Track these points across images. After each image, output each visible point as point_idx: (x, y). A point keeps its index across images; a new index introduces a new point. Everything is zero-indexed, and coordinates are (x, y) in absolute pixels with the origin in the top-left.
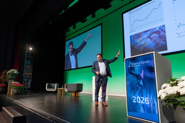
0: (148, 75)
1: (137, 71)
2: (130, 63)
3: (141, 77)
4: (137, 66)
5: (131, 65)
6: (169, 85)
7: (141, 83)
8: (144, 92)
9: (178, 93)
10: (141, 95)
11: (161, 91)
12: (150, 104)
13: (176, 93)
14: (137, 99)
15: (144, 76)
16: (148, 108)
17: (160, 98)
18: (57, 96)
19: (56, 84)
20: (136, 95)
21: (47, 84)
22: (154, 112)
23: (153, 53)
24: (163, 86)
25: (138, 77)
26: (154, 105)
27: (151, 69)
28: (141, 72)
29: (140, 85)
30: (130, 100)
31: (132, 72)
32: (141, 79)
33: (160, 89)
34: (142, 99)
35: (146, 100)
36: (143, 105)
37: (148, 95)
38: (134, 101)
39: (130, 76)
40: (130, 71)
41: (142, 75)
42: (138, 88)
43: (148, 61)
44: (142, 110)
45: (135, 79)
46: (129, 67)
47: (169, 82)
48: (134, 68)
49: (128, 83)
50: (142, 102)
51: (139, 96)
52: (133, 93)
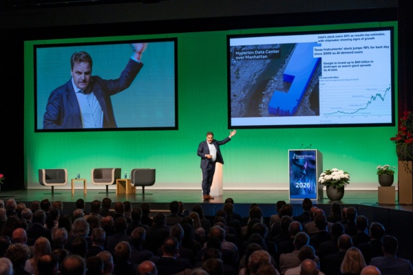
0: (311, 166)
1: (301, 163)
2: (294, 155)
3: (304, 167)
4: (301, 158)
5: (295, 157)
7: (305, 172)
8: (307, 179)
10: (304, 181)
11: (321, 178)
12: (310, 187)
14: (300, 185)
15: (307, 167)
16: (308, 190)
20: (299, 181)
22: (313, 192)
23: (315, 150)
25: (302, 167)
26: (313, 188)
27: (313, 162)
28: (305, 163)
29: (304, 174)
30: (292, 186)
31: (297, 163)
32: (304, 169)
33: (319, 177)
34: (304, 185)
35: (308, 185)
36: (305, 189)
37: (310, 181)
38: (297, 187)
39: (294, 166)
40: (294, 162)
41: (306, 166)
42: (301, 176)
43: (311, 156)
44: (304, 193)
45: (299, 169)
46: (293, 158)
48: (298, 159)
49: (292, 172)
51: (302, 182)
52: (296, 180)
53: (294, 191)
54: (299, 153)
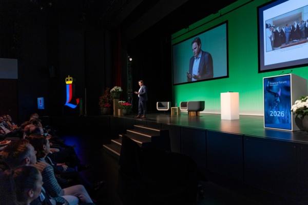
0: (285, 93)
1: (275, 90)
2: (269, 82)
3: (278, 95)
4: (275, 85)
5: (269, 84)
6: (301, 101)
7: (278, 100)
8: (281, 107)
9: (305, 107)
10: (278, 109)
11: (294, 106)
12: (285, 116)
13: (303, 106)
14: (274, 113)
15: (281, 94)
16: (283, 120)
17: (292, 111)
18: (170, 116)
19: (168, 103)
20: (273, 109)
21: (157, 103)
22: (288, 122)
23: (290, 75)
24: (296, 102)
25: (276, 95)
26: (288, 117)
27: (288, 88)
28: (279, 90)
29: (277, 102)
30: (267, 114)
31: (271, 90)
32: (278, 96)
33: (294, 104)
34: (278, 113)
35: (282, 114)
36: (279, 118)
37: (284, 109)
38: (271, 115)
40: (268, 90)
41: (279, 93)
42: (275, 104)
43: (286, 82)
44: (278, 122)
45: (273, 96)
46: (268, 86)
47: (301, 99)
48: (272, 87)
49: (266, 100)
50: (278, 116)
51: (276, 110)
52: (271, 108)
53: (269, 120)
54: (272, 80)
